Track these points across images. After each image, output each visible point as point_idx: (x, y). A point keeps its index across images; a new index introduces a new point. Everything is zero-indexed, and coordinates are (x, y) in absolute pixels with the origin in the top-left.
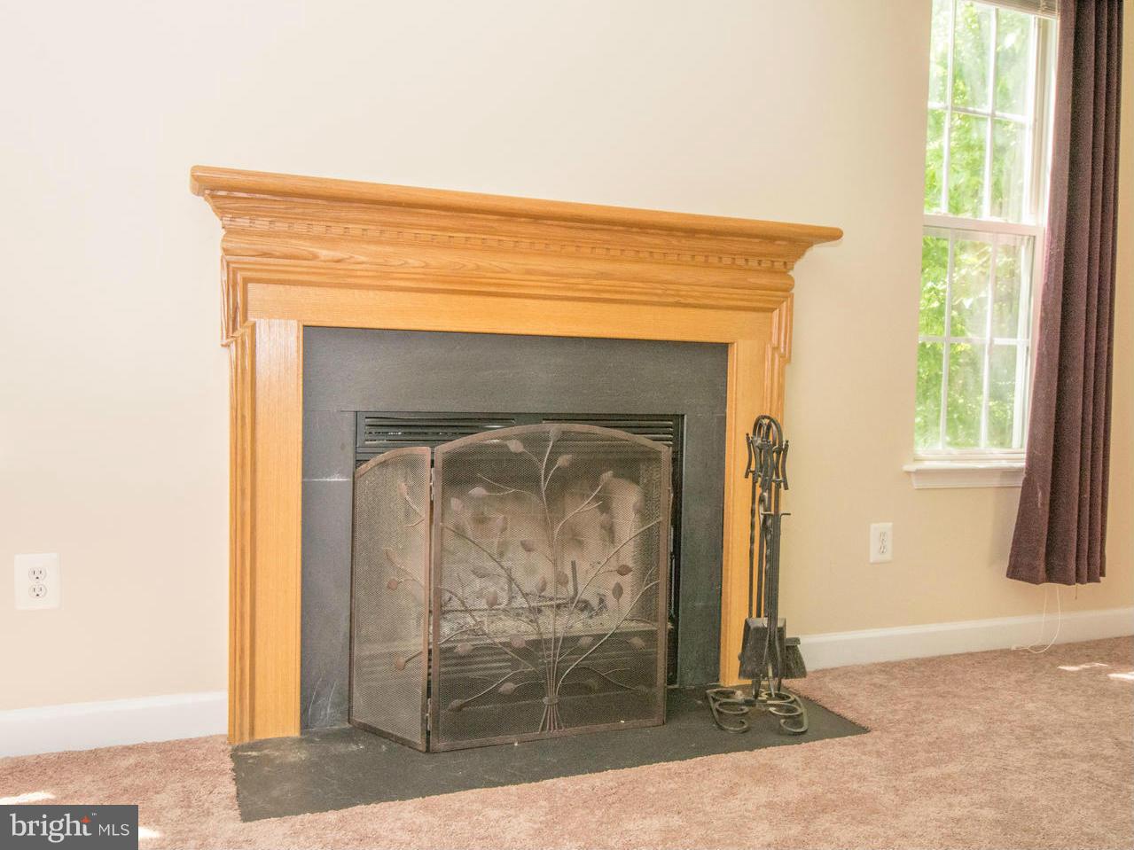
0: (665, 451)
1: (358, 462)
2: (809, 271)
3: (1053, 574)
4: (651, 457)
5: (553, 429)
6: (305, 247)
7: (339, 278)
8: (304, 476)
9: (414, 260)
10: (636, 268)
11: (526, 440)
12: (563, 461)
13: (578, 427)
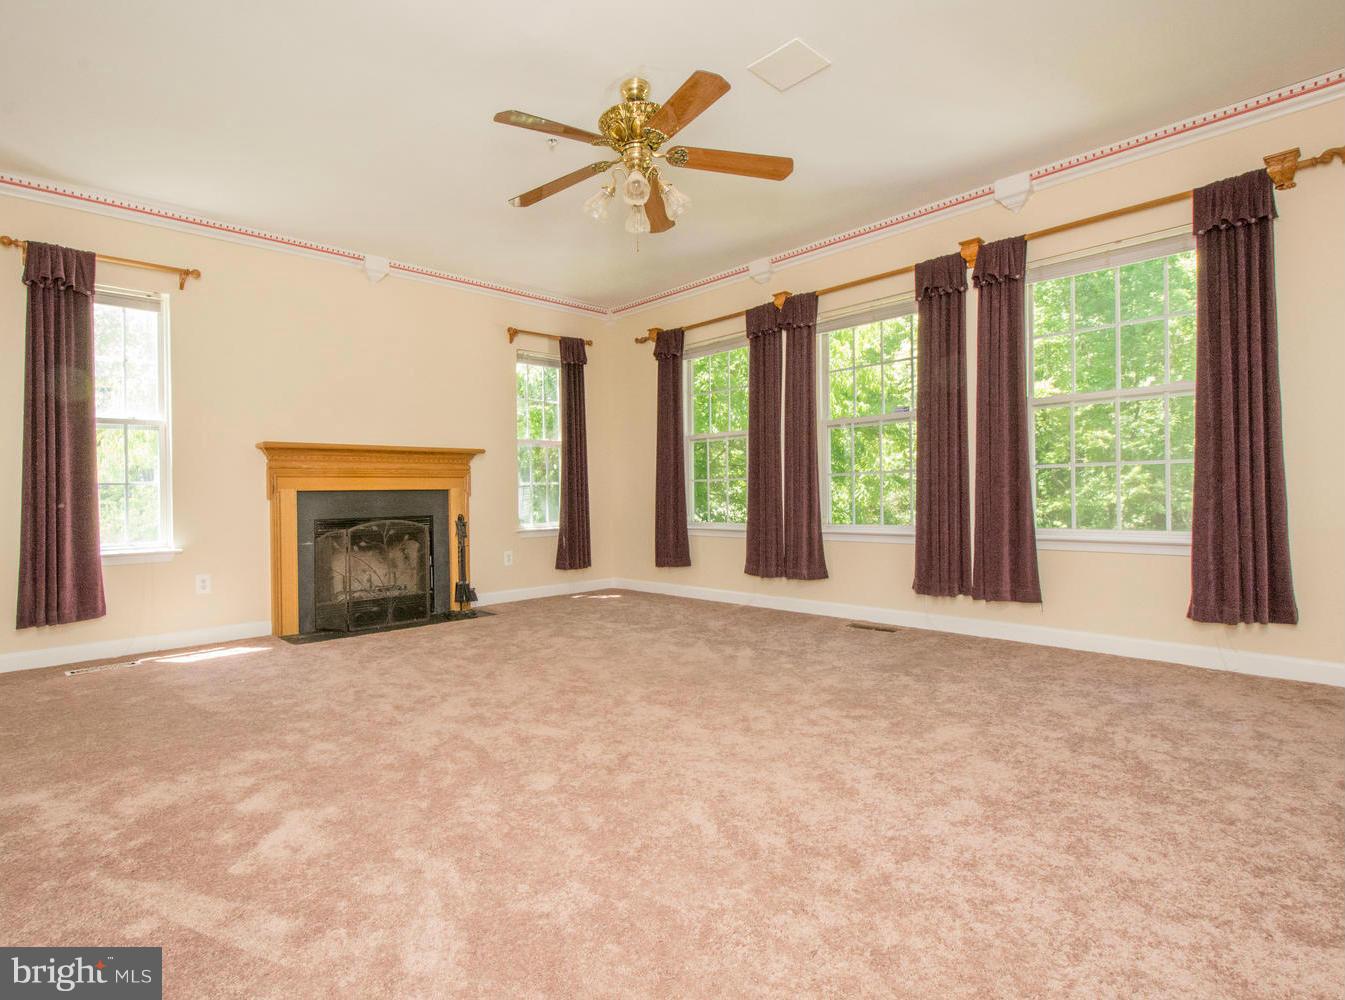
0: (427, 528)
1: (316, 537)
2: (475, 464)
3: (572, 566)
4: (421, 531)
5: (388, 522)
6: (298, 464)
7: (308, 474)
8: (298, 542)
9: (335, 466)
10: (414, 465)
11: (378, 526)
12: (391, 532)
13: (396, 521)
